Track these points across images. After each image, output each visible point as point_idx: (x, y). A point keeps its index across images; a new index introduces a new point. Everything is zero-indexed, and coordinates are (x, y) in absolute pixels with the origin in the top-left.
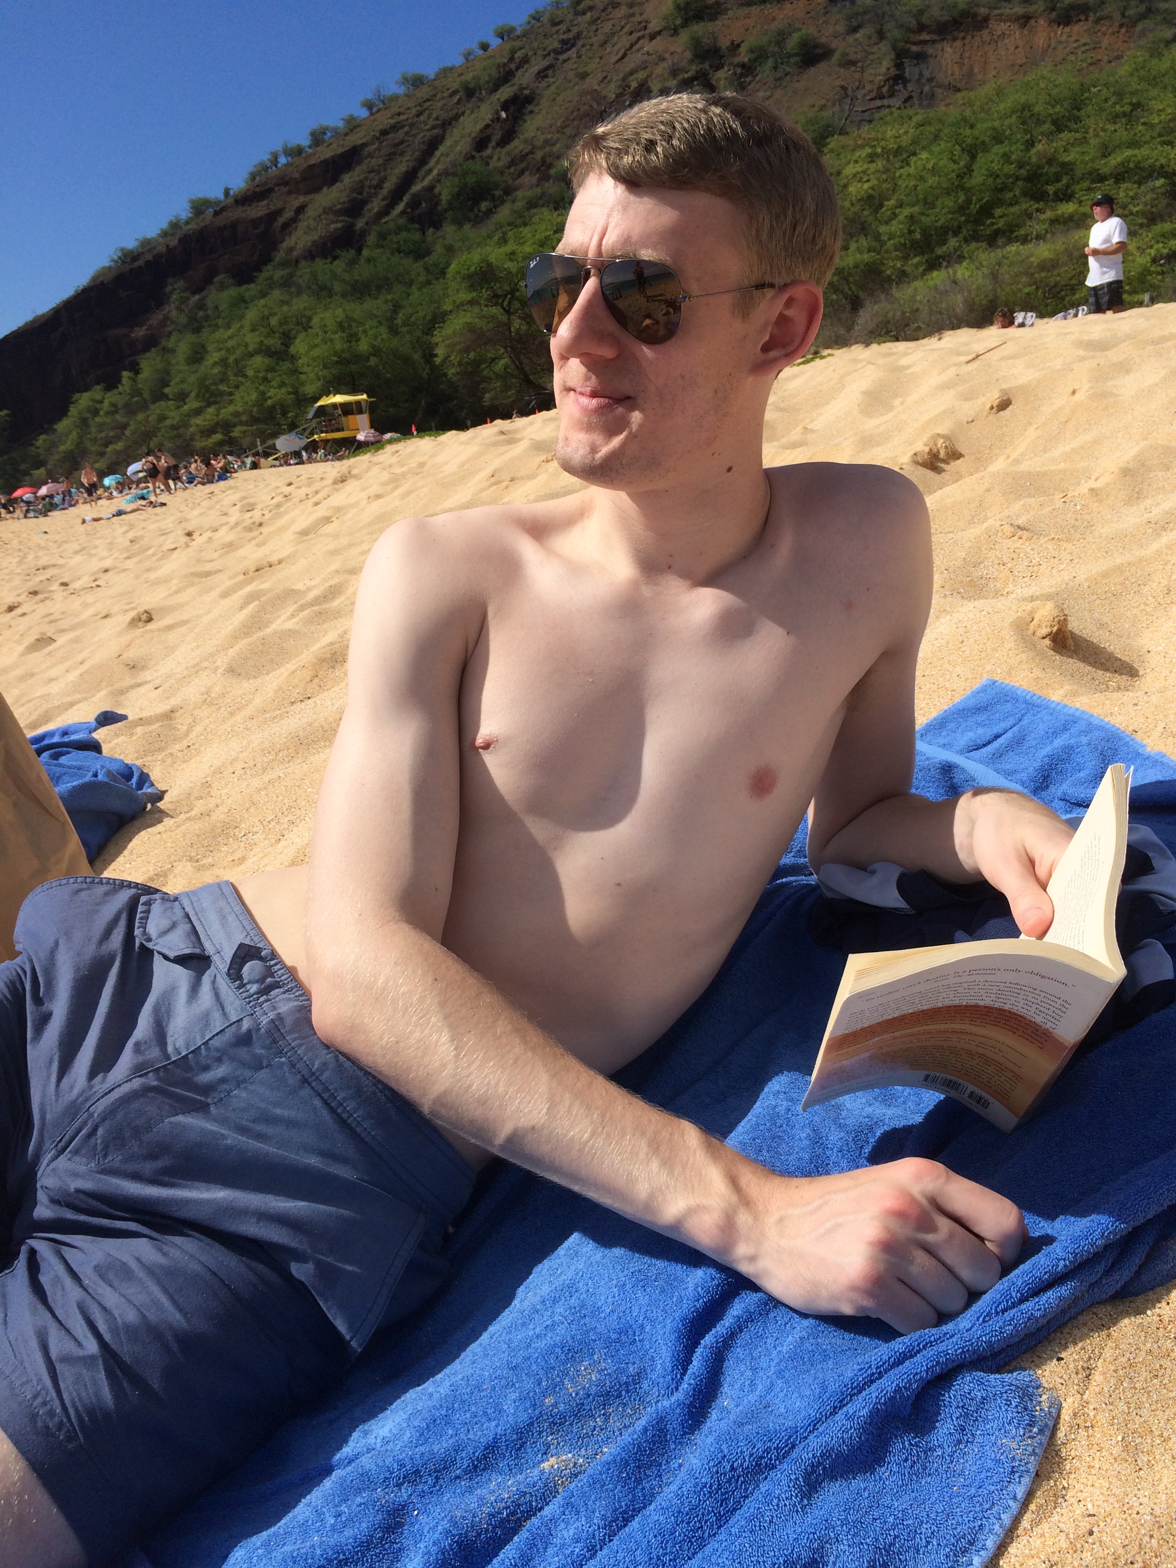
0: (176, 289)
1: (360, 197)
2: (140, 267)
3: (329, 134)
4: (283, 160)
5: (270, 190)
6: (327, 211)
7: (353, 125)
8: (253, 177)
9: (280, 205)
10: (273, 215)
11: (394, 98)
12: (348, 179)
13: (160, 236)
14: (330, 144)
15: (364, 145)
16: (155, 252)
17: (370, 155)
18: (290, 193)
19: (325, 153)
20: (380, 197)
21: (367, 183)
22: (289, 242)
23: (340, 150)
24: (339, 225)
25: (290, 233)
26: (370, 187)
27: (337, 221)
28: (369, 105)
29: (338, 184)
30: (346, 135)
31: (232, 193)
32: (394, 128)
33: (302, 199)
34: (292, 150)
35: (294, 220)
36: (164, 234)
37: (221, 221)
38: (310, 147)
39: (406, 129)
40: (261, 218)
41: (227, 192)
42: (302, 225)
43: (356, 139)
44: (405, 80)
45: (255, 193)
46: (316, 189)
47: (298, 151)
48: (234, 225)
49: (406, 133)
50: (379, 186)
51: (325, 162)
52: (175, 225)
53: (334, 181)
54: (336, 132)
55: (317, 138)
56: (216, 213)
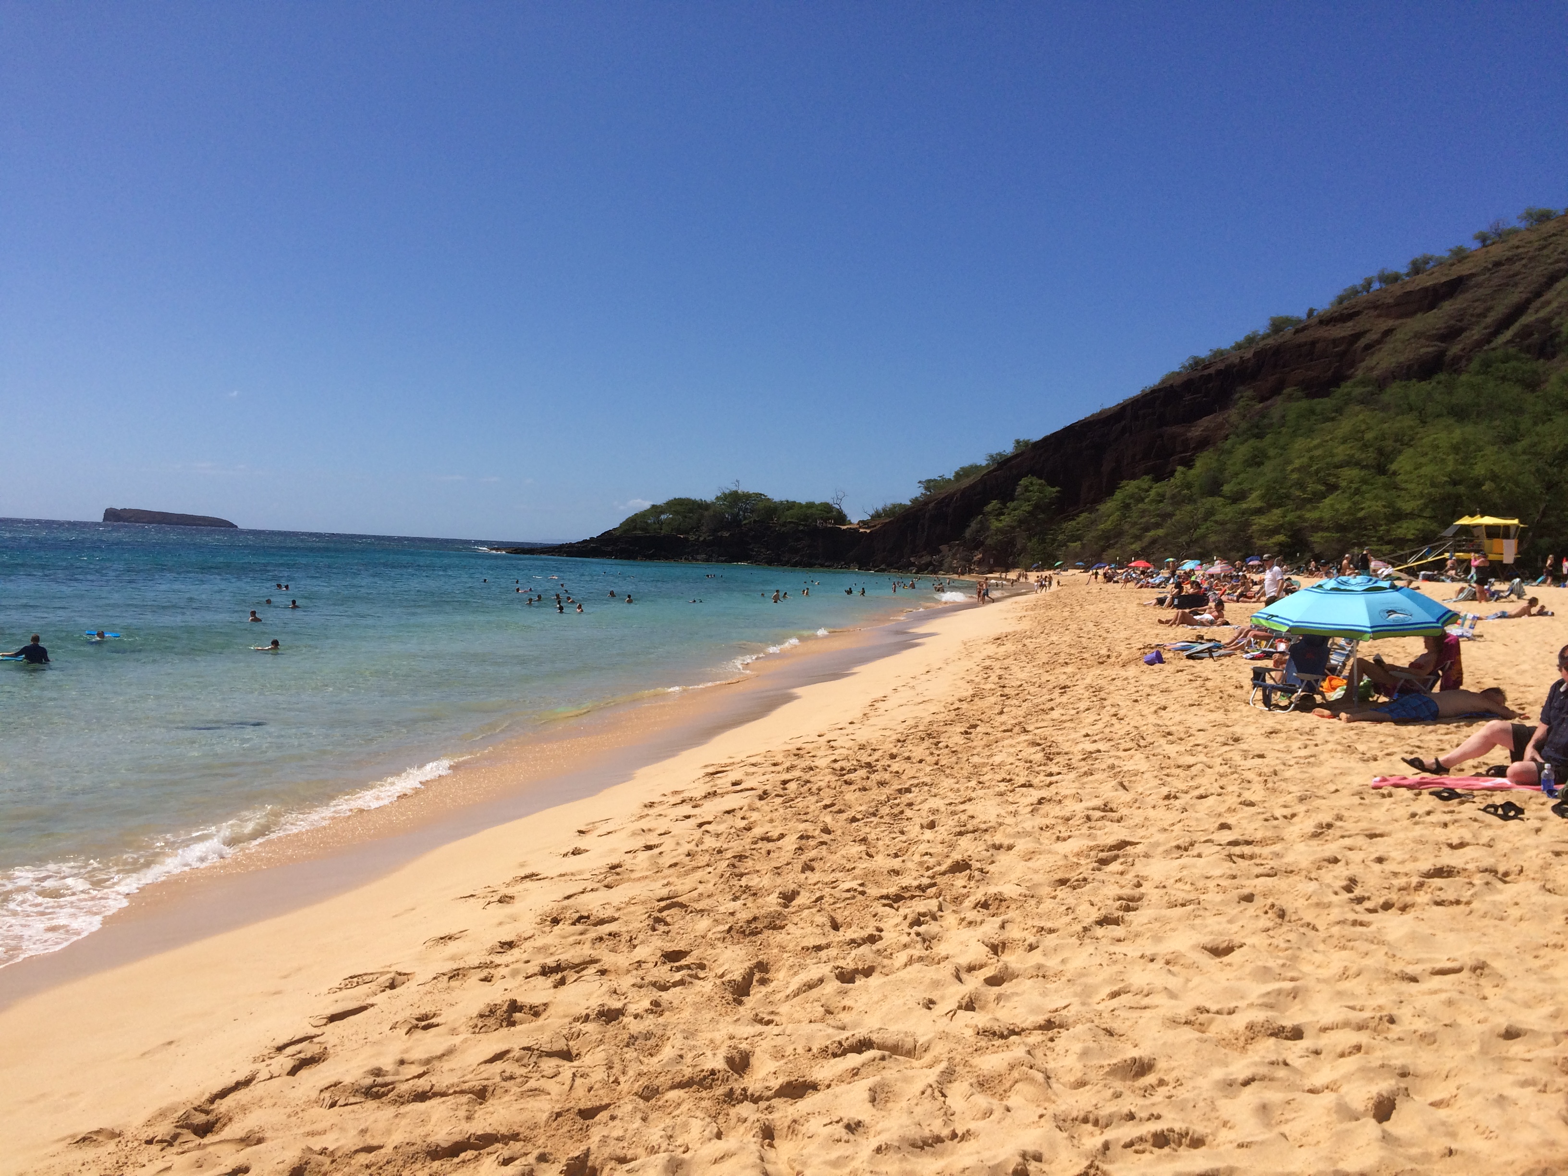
0: (1244, 395)
1: (1459, 324)
2: (1210, 375)
3: (1432, 264)
4: (1376, 286)
5: (1357, 313)
6: (1417, 335)
7: (1460, 255)
8: (1341, 300)
9: (1368, 326)
10: (1357, 336)
11: (1515, 232)
12: (1448, 307)
13: (1233, 348)
14: (1433, 273)
15: (1473, 275)
16: (1228, 362)
17: (1479, 285)
18: (1379, 316)
19: (1425, 281)
20: (1483, 325)
21: (1471, 311)
22: (1370, 361)
23: (1444, 279)
24: (1430, 349)
25: (1373, 354)
26: (1472, 315)
27: (1428, 346)
28: (1483, 239)
29: (1435, 311)
30: (1452, 265)
31: (1315, 313)
32: (1510, 260)
33: (1391, 323)
34: (1388, 277)
35: (1379, 342)
36: (1239, 347)
37: (1302, 338)
38: (1408, 275)
39: (1524, 262)
40: (1344, 338)
41: (1311, 312)
42: (1387, 347)
43: (1463, 269)
44: (1529, 215)
45: (1342, 315)
46: (1411, 314)
47: (1395, 278)
48: (1313, 343)
49: (1525, 266)
50: (1483, 315)
51: (1426, 290)
52: (1250, 340)
53: (1431, 307)
54: (1440, 263)
55: (1417, 268)
56: (1297, 332)
